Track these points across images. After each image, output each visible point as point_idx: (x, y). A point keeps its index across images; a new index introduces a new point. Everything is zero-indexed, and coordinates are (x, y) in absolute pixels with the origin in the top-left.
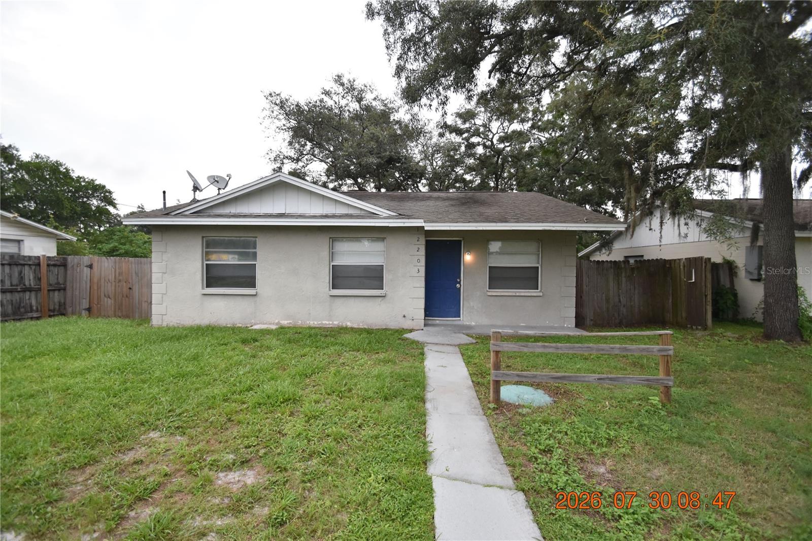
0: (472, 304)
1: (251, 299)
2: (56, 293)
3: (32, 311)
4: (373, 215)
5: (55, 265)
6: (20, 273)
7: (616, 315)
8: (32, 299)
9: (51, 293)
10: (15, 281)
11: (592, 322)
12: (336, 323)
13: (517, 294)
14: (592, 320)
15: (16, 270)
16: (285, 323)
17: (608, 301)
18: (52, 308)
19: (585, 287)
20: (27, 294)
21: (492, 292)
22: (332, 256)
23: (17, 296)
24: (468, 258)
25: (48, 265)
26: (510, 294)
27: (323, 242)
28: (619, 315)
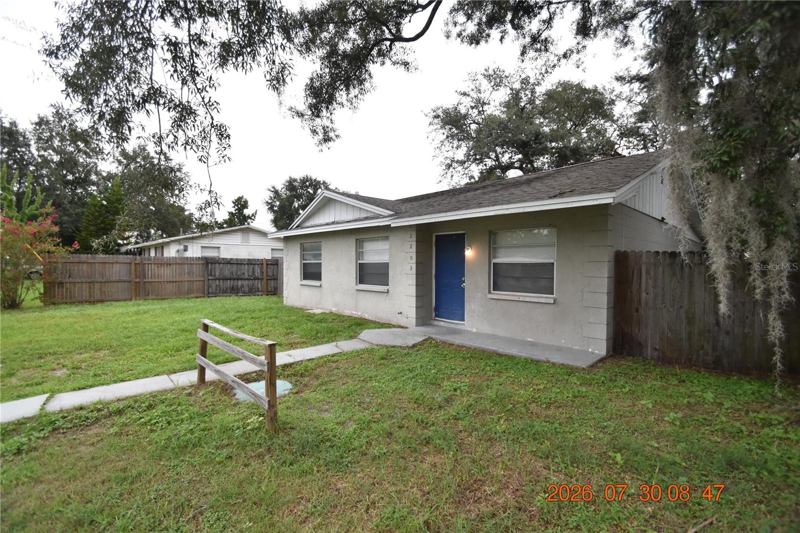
0: (473, 307)
1: (318, 289)
2: (272, 281)
3: (258, 291)
4: (378, 217)
5: (272, 264)
6: (253, 269)
7: (708, 348)
8: (258, 284)
9: (269, 281)
10: (251, 274)
11: (656, 354)
12: (359, 313)
13: (521, 299)
14: (656, 349)
15: (251, 267)
16: (334, 310)
17: (690, 321)
18: (269, 290)
19: (644, 295)
20: (256, 282)
21: (497, 294)
22: (359, 255)
23: (251, 282)
24: (469, 253)
25: (267, 264)
26: (513, 298)
27: (351, 243)
28: (714, 349)
